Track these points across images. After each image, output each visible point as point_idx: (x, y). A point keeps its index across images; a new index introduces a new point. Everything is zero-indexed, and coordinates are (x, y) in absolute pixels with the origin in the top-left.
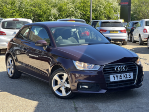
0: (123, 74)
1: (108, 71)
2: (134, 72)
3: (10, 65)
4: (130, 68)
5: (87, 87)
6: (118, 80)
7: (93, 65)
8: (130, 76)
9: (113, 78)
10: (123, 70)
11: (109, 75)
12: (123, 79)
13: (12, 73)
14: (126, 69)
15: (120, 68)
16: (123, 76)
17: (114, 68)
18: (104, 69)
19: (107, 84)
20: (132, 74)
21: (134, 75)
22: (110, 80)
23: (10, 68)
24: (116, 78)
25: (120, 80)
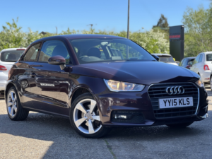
0: (178, 99)
1: (155, 92)
2: (194, 97)
3: (11, 101)
4: (188, 90)
5: (125, 117)
6: (171, 107)
7: (134, 85)
8: (188, 102)
9: (163, 104)
10: (178, 92)
11: (157, 99)
12: (178, 106)
13: (14, 112)
14: (182, 91)
15: (173, 89)
16: (177, 101)
17: (165, 89)
18: (150, 90)
19: (155, 112)
20: (191, 99)
21: (195, 101)
22: (158, 107)
23: (11, 106)
24: (167, 103)
25: (174, 107)
